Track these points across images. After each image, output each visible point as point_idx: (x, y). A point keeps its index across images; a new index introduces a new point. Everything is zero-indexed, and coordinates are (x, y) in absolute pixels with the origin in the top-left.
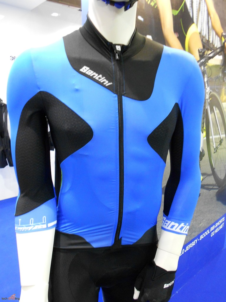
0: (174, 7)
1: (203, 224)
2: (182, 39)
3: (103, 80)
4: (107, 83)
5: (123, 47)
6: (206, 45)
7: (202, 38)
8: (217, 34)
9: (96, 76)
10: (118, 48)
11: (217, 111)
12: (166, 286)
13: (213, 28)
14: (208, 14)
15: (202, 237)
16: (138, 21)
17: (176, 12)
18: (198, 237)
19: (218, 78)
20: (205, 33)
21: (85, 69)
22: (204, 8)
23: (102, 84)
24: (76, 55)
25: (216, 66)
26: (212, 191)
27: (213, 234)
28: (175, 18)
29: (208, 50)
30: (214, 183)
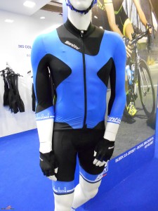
0: (116, 9)
1: (139, 140)
2: (121, 28)
3: (75, 47)
4: (77, 48)
5: (84, 31)
6: (137, 31)
7: (134, 27)
8: (143, 24)
9: (72, 45)
10: (82, 32)
11: (145, 71)
12: (109, 148)
13: (141, 21)
14: (137, 12)
15: (138, 147)
16: (93, 19)
17: (117, 13)
18: (136, 147)
19: (145, 50)
20: (135, 24)
21: (67, 42)
22: (134, 9)
23: (75, 49)
24: (63, 36)
25: (144, 43)
26: (143, 120)
27: (146, 147)
28: (116, 16)
29: (138, 33)
30: (145, 114)
